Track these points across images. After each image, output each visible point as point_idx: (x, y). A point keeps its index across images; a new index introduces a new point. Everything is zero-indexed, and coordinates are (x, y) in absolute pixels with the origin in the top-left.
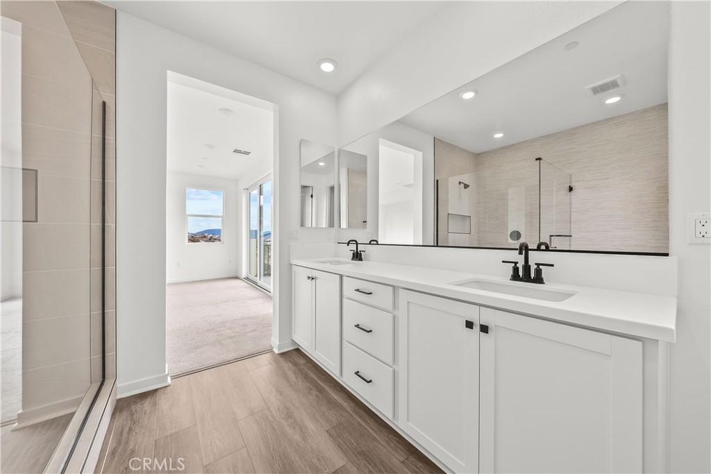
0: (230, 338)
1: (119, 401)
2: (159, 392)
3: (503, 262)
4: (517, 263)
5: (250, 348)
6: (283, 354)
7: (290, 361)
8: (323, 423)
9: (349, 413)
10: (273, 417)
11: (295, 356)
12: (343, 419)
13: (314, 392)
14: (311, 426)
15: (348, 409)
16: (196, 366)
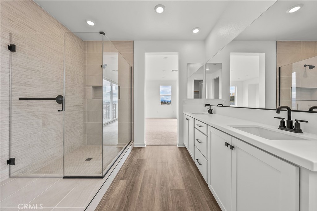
0: (165, 138)
1: (134, 147)
2: (142, 148)
3: (275, 117)
4: (284, 119)
5: (170, 143)
6: (180, 148)
7: (181, 151)
8: (183, 174)
9: (194, 174)
10: (168, 165)
11: (184, 150)
12: (190, 176)
13: (185, 164)
14: (178, 173)
15: (195, 174)
16: (153, 144)
